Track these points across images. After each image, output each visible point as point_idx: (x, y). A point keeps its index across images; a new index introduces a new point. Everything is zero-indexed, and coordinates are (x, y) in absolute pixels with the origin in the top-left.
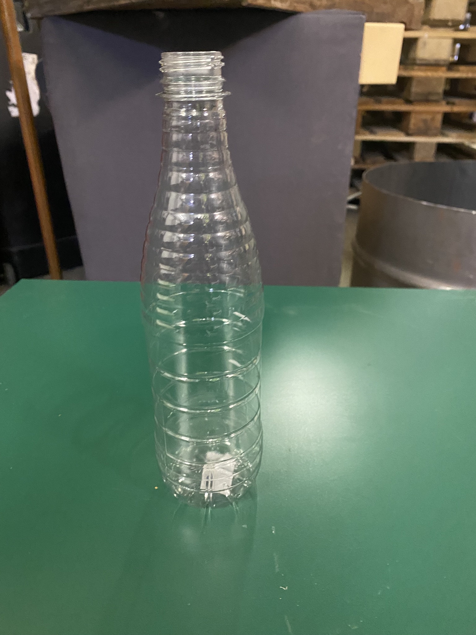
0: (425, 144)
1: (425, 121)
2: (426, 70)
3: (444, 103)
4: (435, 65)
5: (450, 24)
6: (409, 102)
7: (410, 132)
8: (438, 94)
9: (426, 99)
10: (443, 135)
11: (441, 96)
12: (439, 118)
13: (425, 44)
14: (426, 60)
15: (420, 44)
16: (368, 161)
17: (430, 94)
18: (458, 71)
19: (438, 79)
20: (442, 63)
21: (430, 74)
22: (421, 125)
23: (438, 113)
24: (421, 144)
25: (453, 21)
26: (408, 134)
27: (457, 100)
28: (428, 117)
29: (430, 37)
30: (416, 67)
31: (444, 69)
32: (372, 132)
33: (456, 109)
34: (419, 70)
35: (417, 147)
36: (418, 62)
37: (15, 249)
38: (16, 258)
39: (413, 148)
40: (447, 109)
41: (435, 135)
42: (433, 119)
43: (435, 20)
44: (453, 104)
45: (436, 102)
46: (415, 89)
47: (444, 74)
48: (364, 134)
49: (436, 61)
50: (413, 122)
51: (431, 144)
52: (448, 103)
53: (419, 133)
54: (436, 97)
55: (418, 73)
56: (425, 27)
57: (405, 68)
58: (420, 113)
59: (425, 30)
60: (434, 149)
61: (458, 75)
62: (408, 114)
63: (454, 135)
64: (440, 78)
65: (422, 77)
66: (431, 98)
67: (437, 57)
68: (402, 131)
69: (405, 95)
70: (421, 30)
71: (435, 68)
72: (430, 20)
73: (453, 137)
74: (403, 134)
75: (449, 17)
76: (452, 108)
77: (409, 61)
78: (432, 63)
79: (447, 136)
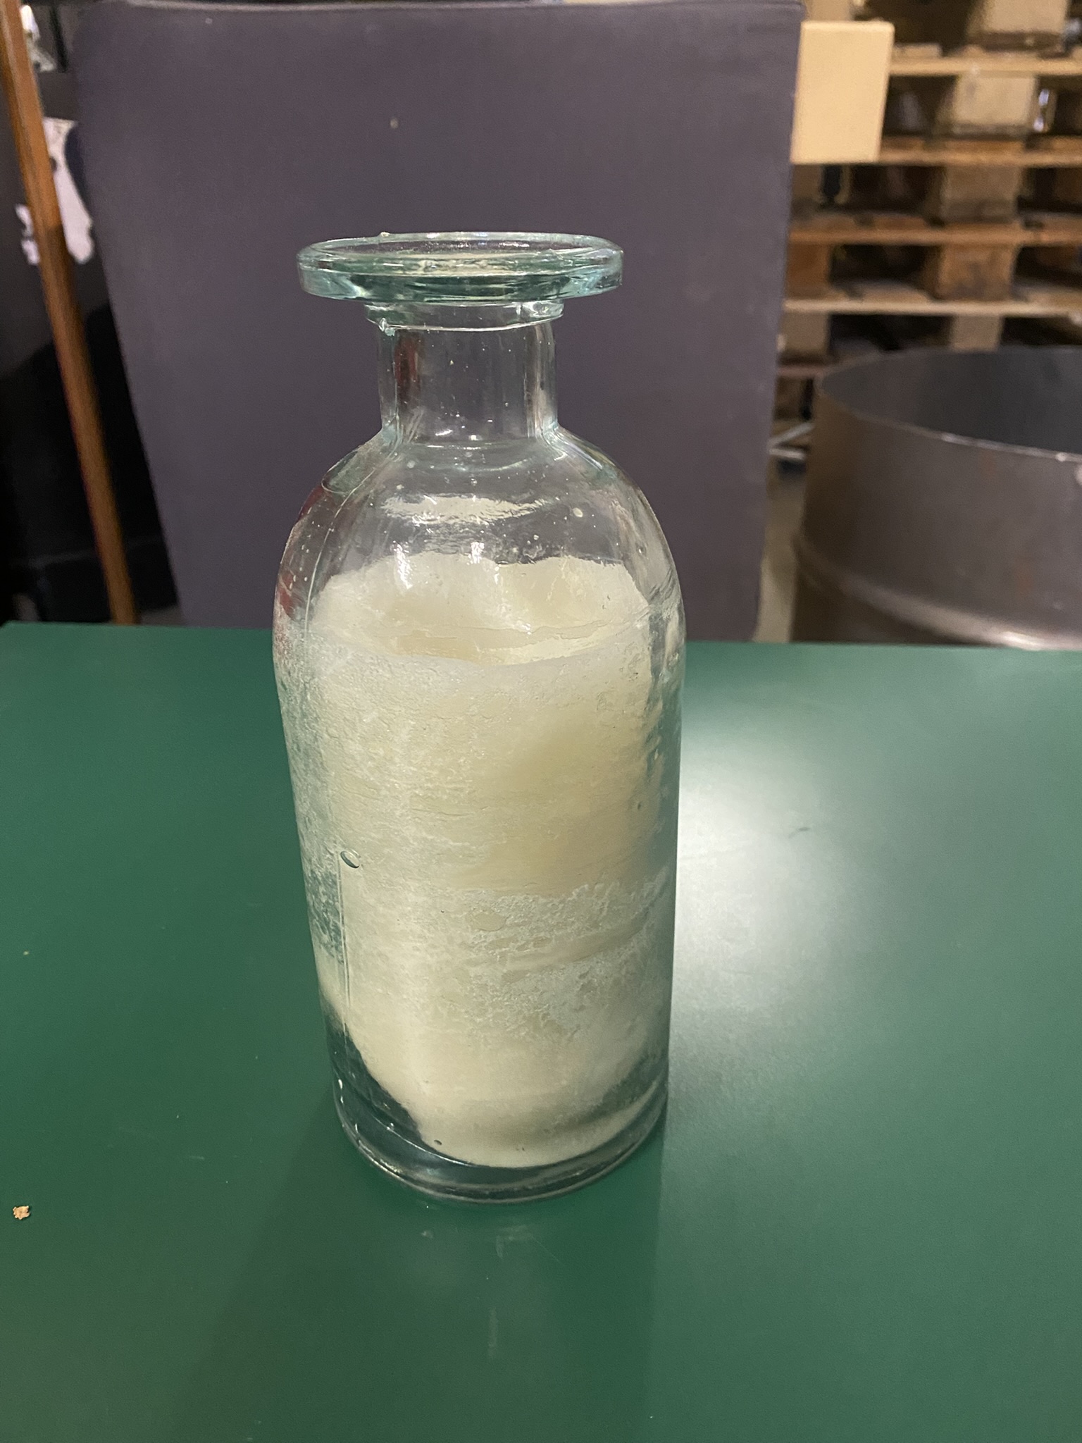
0: (978, 319)
1: (975, 267)
2: (974, 150)
3: (1017, 224)
4: (996, 137)
5: (1029, 42)
6: (937, 222)
7: (941, 292)
8: (1004, 203)
9: (978, 215)
10: (1017, 297)
11: (1012, 209)
12: (1008, 260)
13: (972, 89)
14: (974, 126)
15: (961, 88)
17: (982, 204)
18: (1049, 149)
19: (1004, 170)
20: (1011, 132)
21: (983, 158)
22: (966, 276)
23: (1005, 247)
24: (966, 318)
25: (1036, 35)
26: (936, 297)
27: (1047, 218)
28: (982, 257)
29: (984, 74)
30: (951, 144)
31: (1018, 145)
32: (853, 295)
33: (1046, 238)
34: (959, 149)
35: (958, 326)
36: (957, 131)
38: (42, 584)
39: (949, 329)
40: (1027, 237)
41: (998, 299)
42: (993, 261)
43: (995, 35)
44: (1040, 226)
45: (1000, 221)
46: (950, 193)
47: (1016, 158)
48: (834, 298)
49: (999, 127)
50: (948, 269)
51: (990, 318)
52: (1028, 225)
53: (962, 293)
54: (999, 212)
55: (956, 157)
56: (973, 50)
57: (928, 147)
58: (963, 248)
59: (972, 58)
60: (996, 330)
61: (1048, 160)
62: (936, 250)
63: (1043, 299)
64: (1009, 167)
65: (967, 165)
66: (988, 213)
67: (1000, 119)
68: (922, 288)
69: (927, 206)
70: (963, 57)
71: (997, 144)
72: (982, 34)
73: (1039, 303)
74: (925, 296)
75: (1027, 28)
76: (1037, 237)
77: (937, 130)
78: (990, 132)
79: (1026, 300)
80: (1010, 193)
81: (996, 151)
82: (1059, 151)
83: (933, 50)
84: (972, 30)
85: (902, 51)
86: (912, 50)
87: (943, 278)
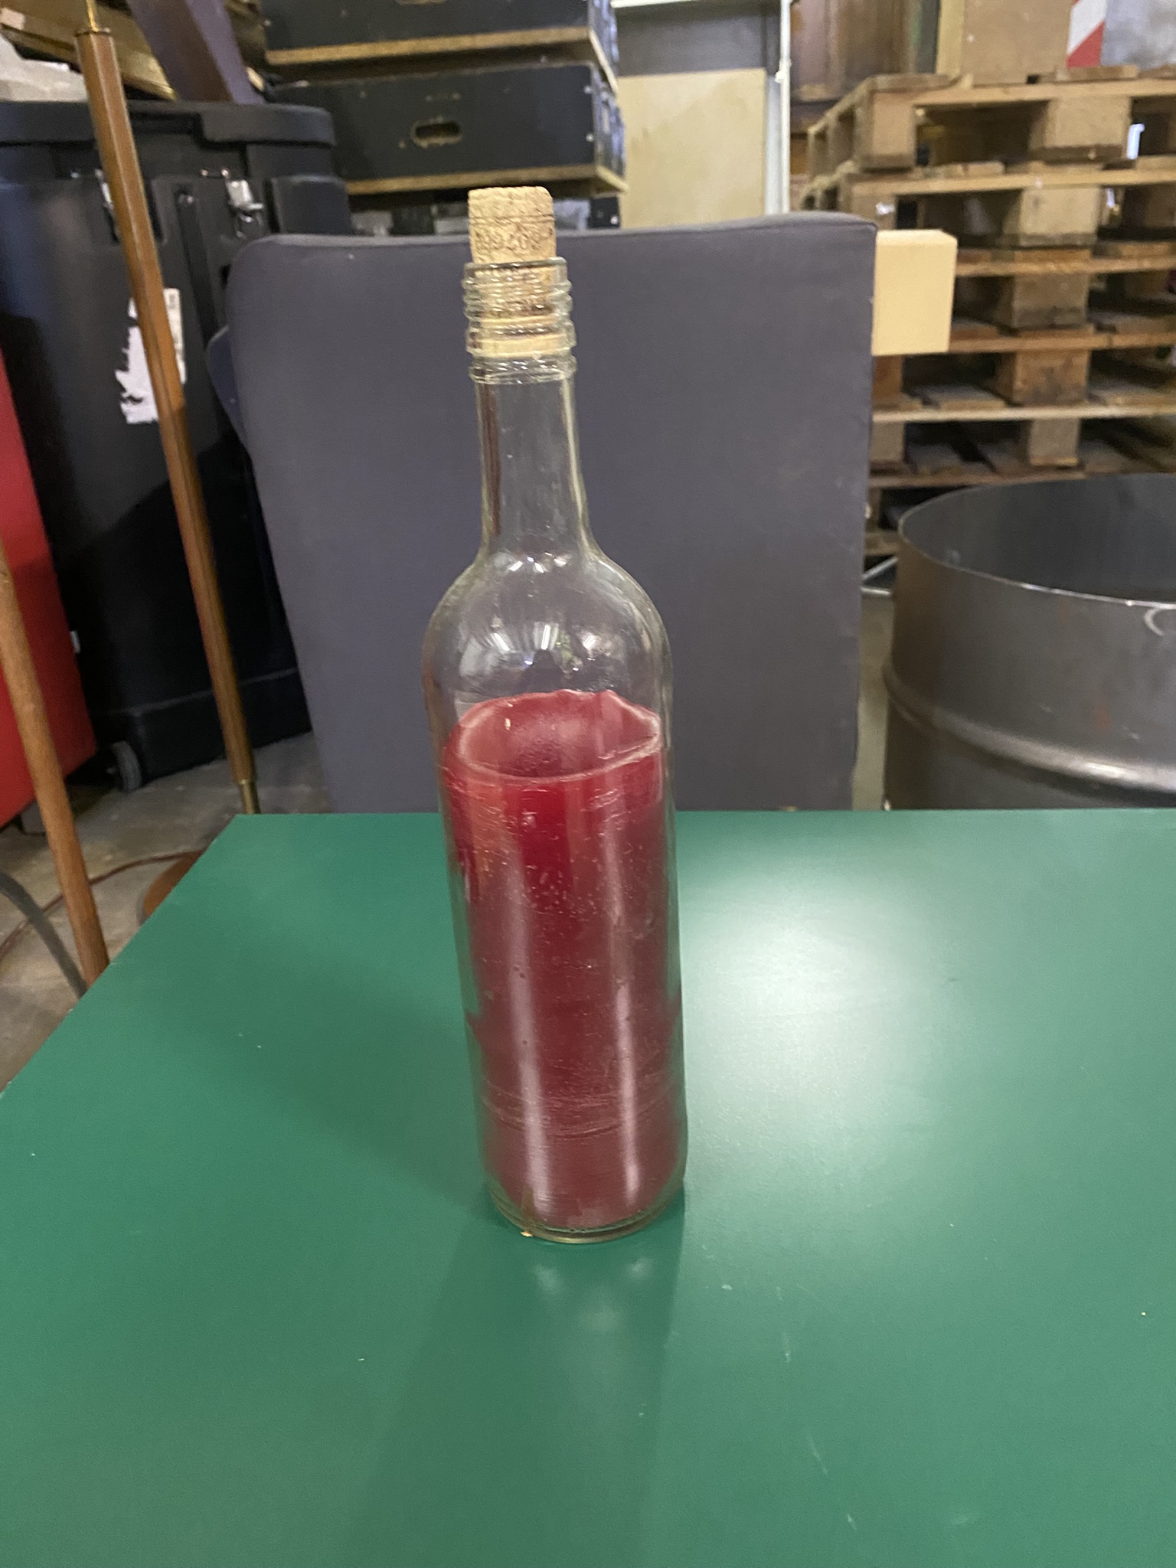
0: (1055, 422)
1: (1049, 372)
2: (1042, 260)
3: (1091, 328)
4: (1065, 246)
5: (1092, 155)
6: (1010, 331)
7: (1017, 398)
8: (1074, 310)
9: (1050, 323)
10: (1094, 400)
11: (1084, 314)
12: (1083, 361)
13: (1037, 202)
14: (1041, 237)
15: (1026, 203)
16: (924, 468)
17: (1055, 311)
18: (1118, 256)
19: (1072, 278)
20: (1079, 243)
21: (1052, 267)
22: (1042, 381)
23: (1078, 352)
24: (1044, 423)
25: (1098, 148)
26: (1011, 404)
27: (1120, 321)
28: (1058, 363)
29: (1045, 187)
30: (1018, 254)
31: (1087, 253)
32: (929, 404)
33: (1120, 342)
34: (1028, 260)
35: (1035, 430)
36: (1024, 243)
37: (137, 712)
38: (141, 731)
39: (1028, 434)
40: (1099, 342)
41: (1073, 403)
42: (1068, 366)
43: (1057, 150)
44: (1113, 330)
45: (1075, 328)
46: (1020, 303)
47: (1087, 267)
48: (910, 409)
49: (1067, 236)
50: (1022, 377)
51: (1067, 421)
52: (1100, 328)
53: (1039, 399)
54: (1070, 319)
55: (1024, 267)
56: (1036, 165)
57: (994, 259)
58: (1036, 354)
59: (1036, 172)
60: (1075, 433)
61: (1117, 266)
62: (1009, 357)
63: (1120, 400)
64: (1078, 275)
65: (1036, 275)
66: (1059, 320)
67: (1066, 230)
68: (998, 395)
69: (998, 315)
70: (1026, 172)
71: (1065, 253)
72: (1044, 149)
73: (1117, 405)
74: (1000, 403)
75: (1088, 142)
76: (1111, 340)
77: (1003, 241)
78: (1058, 242)
79: (1104, 403)
80: (1081, 301)
81: (1064, 260)
82: (1130, 257)
83: (997, 166)
84: (1034, 145)
85: (966, 170)
86: (974, 168)
87: (1018, 384)
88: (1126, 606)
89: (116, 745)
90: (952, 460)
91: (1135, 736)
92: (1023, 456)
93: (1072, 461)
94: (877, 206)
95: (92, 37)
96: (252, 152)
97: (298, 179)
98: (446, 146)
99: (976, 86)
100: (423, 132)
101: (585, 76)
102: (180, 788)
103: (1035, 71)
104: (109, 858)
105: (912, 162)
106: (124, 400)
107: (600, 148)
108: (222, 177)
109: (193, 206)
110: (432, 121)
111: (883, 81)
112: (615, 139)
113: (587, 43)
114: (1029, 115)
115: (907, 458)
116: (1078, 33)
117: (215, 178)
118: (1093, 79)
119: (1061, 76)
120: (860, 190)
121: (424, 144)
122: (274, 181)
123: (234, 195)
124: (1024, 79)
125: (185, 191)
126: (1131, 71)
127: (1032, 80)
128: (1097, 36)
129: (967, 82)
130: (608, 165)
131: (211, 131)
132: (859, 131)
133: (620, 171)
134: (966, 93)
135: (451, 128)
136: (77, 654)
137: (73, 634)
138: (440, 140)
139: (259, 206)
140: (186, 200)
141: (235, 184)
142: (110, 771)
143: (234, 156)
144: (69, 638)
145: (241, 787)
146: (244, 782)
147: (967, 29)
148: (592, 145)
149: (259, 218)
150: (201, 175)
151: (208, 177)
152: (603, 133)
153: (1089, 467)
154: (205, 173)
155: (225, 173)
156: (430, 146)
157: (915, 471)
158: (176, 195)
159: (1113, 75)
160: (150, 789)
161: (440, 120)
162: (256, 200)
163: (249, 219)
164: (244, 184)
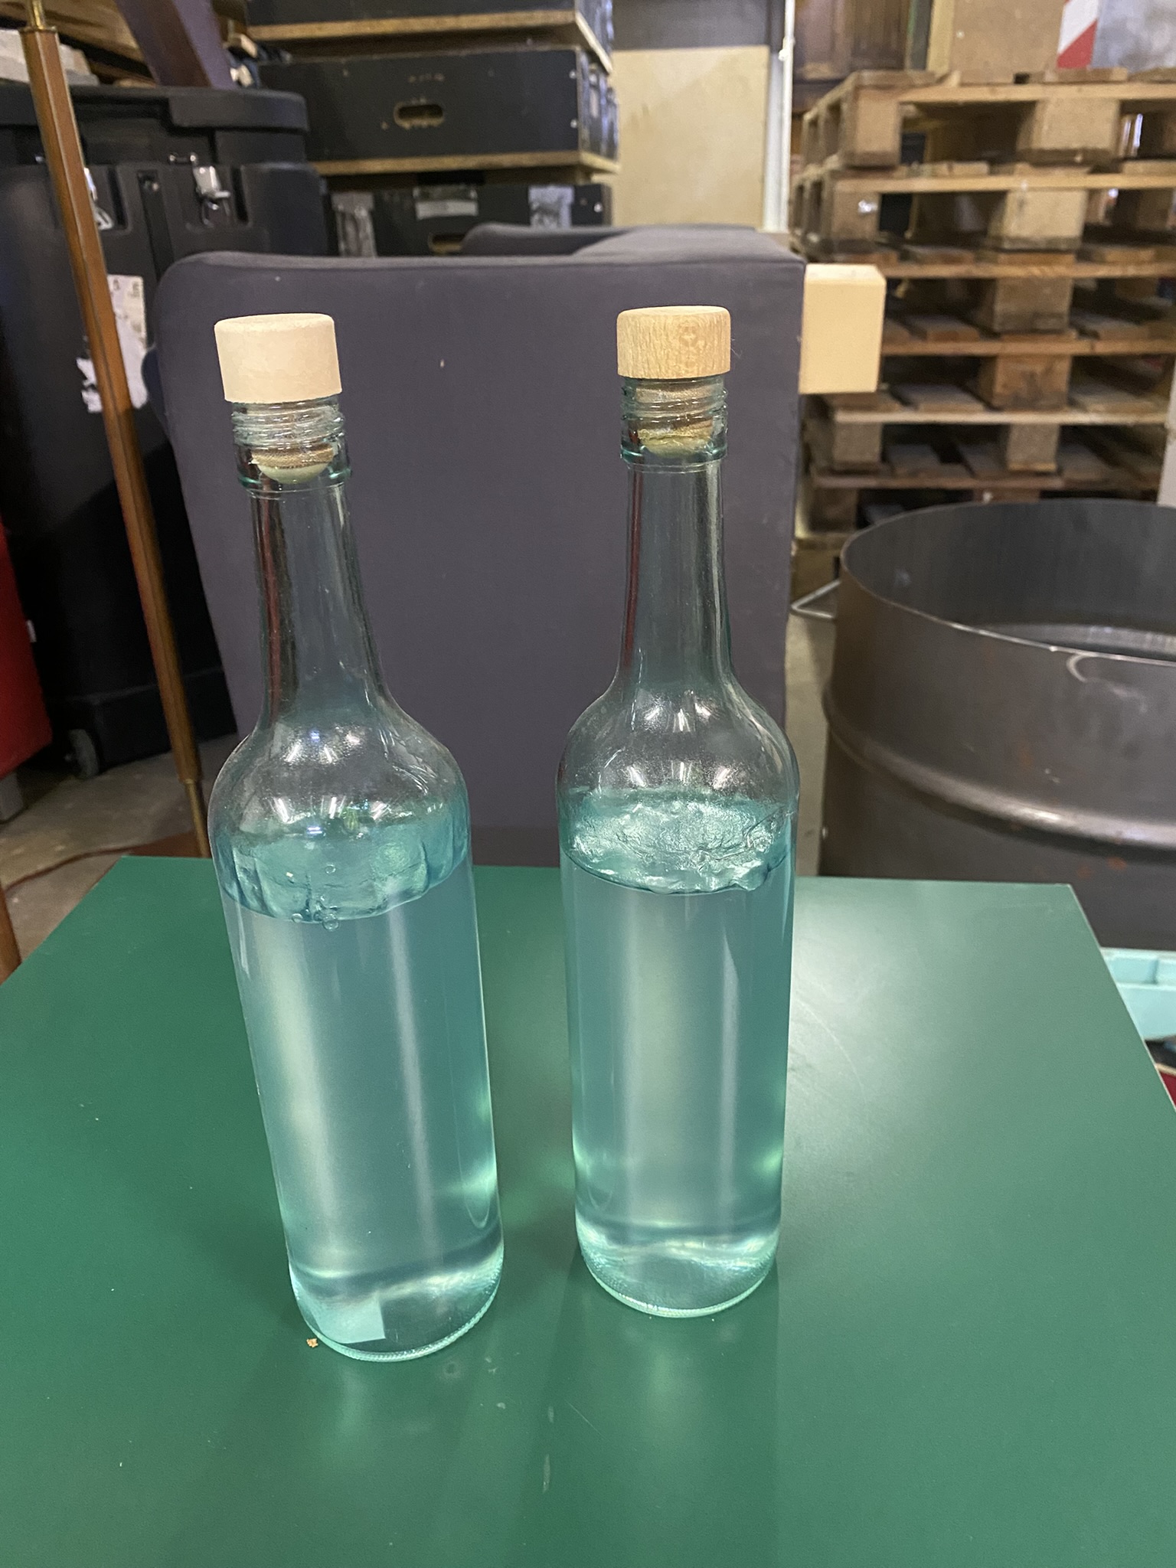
0: (1034, 427)
1: (1030, 377)
2: (1024, 263)
3: (1074, 334)
4: (1050, 250)
5: (1079, 159)
6: (990, 334)
7: (996, 402)
8: (1059, 316)
9: (1030, 328)
10: (1073, 404)
11: (1066, 319)
12: (1064, 368)
13: (1022, 204)
14: (1025, 240)
15: (1011, 201)
16: (901, 471)
17: (1037, 315)
18: (1103, 262)
19: (1055, 283)
20: (1063, 247)
21: (1036, 271)
22: (1022, 386)
23: (1059, 357)
24: (1022, 427)
25: (1084, 151)
26: (991, 407)
27: (1105, 326)
28: (1039, 368)
29: (1032, 189)
30: (1003, 257)
31: (1070, 258)
32: (907, 405)
33: (1102, 348)
34: (1011, 263)
35: (1014, 436)
36: (1007, 246)
37: (95, 699)
38: (99, 719)
39: (1007, 438)
40: (1082, 347)
41: (1054, 408)
42: (1049, 371)
43: (1042, 152)
44: (1095, 336)
45: (1057, 333)
46: (1003, 306)
47: (1067, 271)
48: (889, 410)
49: (1051, 241)
50: (1002, 379)
51: (1047, 427)
52: (1083, 333)
53: (1019, 404)
54: (1051, 323)
55: (1007, 270)
56: (1020, 166)
57: (978, 260)
58: (1018, 358)
59: (1022, 174)
60: (1054, 438)
61: (1103, 272)
62: (990, 360)
63: (1101, 407)
64: (1062, 279)
65: (1018, 278)
66: (1041, 325)
67: (1051, 233)
68: (979, 398)
69: (981, 316)
70: (1010, 173)
71: (1050, 257)
72: (1030, 151)
73: (1097, 412)
74: (979, 406)
75: (1075, 145)
76: (1093, 347)
77: (988, 242)
78: (1043, 246)
79: (1084, 409)
80: (1064, 305)
81: (1048, 263)
82: (1114, 263)
83: (983, 167)
84: (1021, 146)
85: (950, 169)
86: (959, 168)
87: (998, 389)
88: (1049, 651)
89: (74, 732)
90: (930, 461)
91: (1056, 780)
92: (1002, 461)
93: (1051, 467)
94: (860, 204)
95: (38, 35)
96: (221, 138)
97: (268, 166)
98: (430, 127)
99: (963, 85)
100: (406, 112)
101: (571, 60)
102: (138, 777)
103: (1023, 70)
104: (60, 848)
105: (896, 159)
106: (86, 389)
107: (585, 134)
108: (190, 163)
109: (158, 193)
110: (414, 102)
111: (868, 76)
112: (605, 123)
113: (574, 26)
114: (1017, 115)
115: (884, 457)
116: (1069, 33)
117: (183, 164)
118: (1082, 80)
119: (1050, 77)
120: (844, 186)
121: (406, 124)
122: (242, 168)
123: (201, 182)
124: (1011, 79)
125: (150, 177)
126: (1120, 73)
127: (1021, 79)
128: (1088, 37)
129: (954, 79)
130: (595, 149)
131: (178, 118)
132: (846, 125)
133: (611, 153)
134: (952, 92)
135: (434, 110)
136: (33, 644)
137: (29, 624)
138: (424, 122)
139: (225, 194)
140: (150, 187)
141: (202, 170)
142: (68, 758)
143: (203, 141)
144: (27, 627)
145: (187, 786)
146: (190, 781)
147: (957, 25)
148: (576, 131)
149: (226, 205)
150: (168, 161)
151: (176, 162)
152: (591, 117)
153: (1068, 474)
154: (172, 158)
155: (193, 158)
156: (413, 127)
157: (893, 474)
158: (141, 182)
159: (1102, 78)
160: (106, 778)
161: (423, 101)
162: (223, 188)
163: (215, 207)
164: (212, 170)
